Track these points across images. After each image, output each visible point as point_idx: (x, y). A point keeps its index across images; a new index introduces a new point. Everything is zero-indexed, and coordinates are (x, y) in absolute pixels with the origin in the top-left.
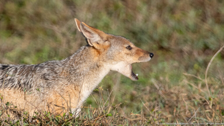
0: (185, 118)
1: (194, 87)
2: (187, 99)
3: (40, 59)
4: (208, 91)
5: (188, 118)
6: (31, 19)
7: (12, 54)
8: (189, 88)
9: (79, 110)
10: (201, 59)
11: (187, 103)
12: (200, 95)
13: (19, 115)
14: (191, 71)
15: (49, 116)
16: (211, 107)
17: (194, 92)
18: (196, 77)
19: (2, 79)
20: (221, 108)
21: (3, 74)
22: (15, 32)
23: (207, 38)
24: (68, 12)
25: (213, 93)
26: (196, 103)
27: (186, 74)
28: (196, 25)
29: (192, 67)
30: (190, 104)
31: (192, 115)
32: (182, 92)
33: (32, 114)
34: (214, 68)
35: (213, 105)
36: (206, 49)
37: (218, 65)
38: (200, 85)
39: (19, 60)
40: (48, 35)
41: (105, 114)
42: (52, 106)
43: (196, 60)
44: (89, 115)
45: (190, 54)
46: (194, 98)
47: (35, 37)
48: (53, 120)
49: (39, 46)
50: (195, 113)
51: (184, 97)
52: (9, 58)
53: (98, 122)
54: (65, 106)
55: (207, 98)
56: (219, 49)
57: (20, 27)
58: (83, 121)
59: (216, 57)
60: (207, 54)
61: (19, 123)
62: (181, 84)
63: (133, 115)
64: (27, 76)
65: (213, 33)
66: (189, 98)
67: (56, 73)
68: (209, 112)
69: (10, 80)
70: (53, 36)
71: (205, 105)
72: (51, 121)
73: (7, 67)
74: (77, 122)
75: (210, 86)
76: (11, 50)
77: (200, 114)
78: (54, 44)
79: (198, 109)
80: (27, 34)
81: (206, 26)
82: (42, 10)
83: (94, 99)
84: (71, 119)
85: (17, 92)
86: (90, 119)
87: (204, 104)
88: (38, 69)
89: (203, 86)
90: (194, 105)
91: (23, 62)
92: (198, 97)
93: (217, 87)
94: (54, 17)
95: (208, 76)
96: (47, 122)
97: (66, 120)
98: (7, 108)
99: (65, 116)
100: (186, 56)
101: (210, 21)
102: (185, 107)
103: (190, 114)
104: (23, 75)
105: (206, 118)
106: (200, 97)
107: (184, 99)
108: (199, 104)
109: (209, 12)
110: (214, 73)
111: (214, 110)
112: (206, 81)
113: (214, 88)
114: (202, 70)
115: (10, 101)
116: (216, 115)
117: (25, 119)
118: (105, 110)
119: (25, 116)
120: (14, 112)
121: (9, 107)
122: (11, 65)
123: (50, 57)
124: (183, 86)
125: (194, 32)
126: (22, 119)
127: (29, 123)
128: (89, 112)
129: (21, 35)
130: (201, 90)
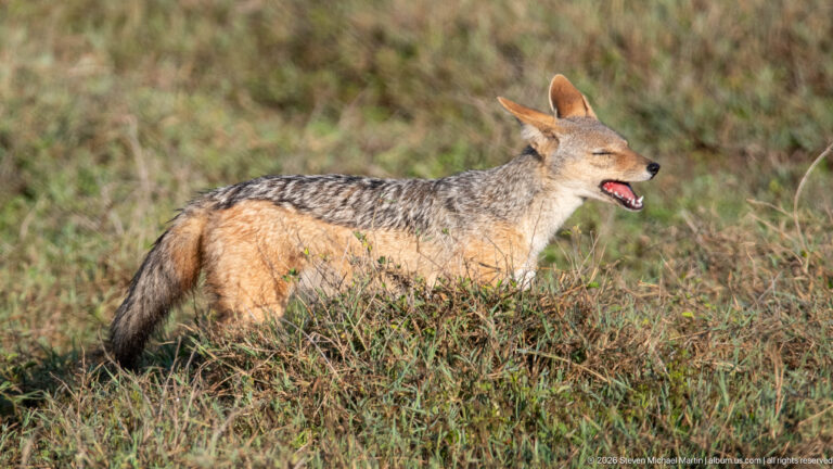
0: (750, 292)
1: (771, 227)
2: (755, 253)
3: (448, 168)
4: (801, 236)
5: (758, 293)
6: (429, 83)
7: (389, 157)
8: (761, 229)
9: (532, 274)
10: (784, 169)
11: (755, 262)
12: (783, 245)
13: (406, 284)
14: (762, 194)
15: (469, 287)
16: (806, 270)
17: (770, 239)
18: (773, 206)
19: (372, 208)
20: (828, 274)
21: (373, 199)
22: (397, 111)
23: (799, 125)
24: (507, 70)
25: (810, 242)
26: (774, 262)
27: (754, 201)
28: (774, 99)
29: (766, 187)
30: (763, 264)
31: (766, 288)
32: (745, 239)
33: (432, 282)
34: (813, 191)
35: (810, 267)
36: (795, 149)
37: (821, 184)
38: (783, 225)
39: (405, 170)
40: (466, 119)
41: (586, 282)
42: (473, 266)
43: (775, 173)
44: (552, 285)
45: (762, 158)
46: (771, 252)
47: (438, 122)
48: (476, 295)
49: (446, 140)
50: (773, 282)
51: (750, 249)
52: (384, 165)
53: (570, 299)
54: (502, 265)
55: (799, 252)
56: (824, 148)
57: (406, 100)
58: (539, 298)
59: (819, 165)
60: (798, 161)
61: (405, 300)
62: (742, 221)
63: (643, 285)
64: (421, 202)
65: (810, 117)
66: (760, 252)
67: (473, 198)
68: (802, 281)
69: (388, 210)
70: (476, 119)
71: (793, 266)
72: (472, 296)
73: (381, 183)
74: (526, 300)
75: (804, 226)
76: (386, 148)
77: (782, 285)
78: (477, 138)
79: (779, 276)
80: (421, 115)
81: (795, 102)
82: (453, 65)
83: (562, 249)
84: (514, 294)
85: (401, 236)
86: (553, 292)
87: (791, 263)
88: (442, 187)
89: (790, 226)
90: (771, 266)
91: (413, 174)
92: (778, 249)
93: (818, 228)
94: (478, 80)
95: (799, 206)
96: (463, 299)
97: (503, 296)
98: (381, 269)
99: (500, 286)
100: (753, 163)
101: (804, 90)
102: (751, 269)
103: (761, 284)
104: (413, 200)
105: (796, 294)
106: (784, 249)
107: (748, 254)
108: (780, 263)
109: (802, 72)
110: (812, 198)
111: (812, 278)
112: (797, 216)
113: (813, 232)
114: (786, 193)
115: (387, 255)
116: (816, 287)
117: (417, 293)
118: (585, 275)
119: (417, 286)
120: (396, 277)
121: (386, 266)
122: (389, 180)
123: (469, 165)
124: (747, 227)
125: (770, 113)
126: (412, 292)
127: (425, 300)
128: (551, 279)
129: (407, 118)
130: (786, 235)
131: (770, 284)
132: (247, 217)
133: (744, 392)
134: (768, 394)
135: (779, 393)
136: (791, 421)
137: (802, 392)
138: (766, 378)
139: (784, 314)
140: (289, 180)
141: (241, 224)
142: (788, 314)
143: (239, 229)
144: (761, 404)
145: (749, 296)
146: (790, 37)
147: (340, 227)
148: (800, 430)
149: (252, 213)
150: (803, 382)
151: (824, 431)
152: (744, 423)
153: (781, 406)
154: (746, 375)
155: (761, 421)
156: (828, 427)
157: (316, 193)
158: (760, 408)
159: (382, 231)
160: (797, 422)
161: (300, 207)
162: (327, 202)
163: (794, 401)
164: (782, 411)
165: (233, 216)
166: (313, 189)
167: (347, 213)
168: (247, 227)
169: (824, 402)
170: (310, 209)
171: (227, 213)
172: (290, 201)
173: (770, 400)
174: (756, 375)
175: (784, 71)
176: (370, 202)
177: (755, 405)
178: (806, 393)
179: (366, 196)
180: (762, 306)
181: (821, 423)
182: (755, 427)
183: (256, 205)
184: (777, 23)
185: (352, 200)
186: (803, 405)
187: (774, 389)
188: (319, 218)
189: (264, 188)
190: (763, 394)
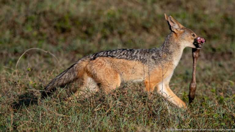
0: (4, 92)
1: (10, 74)
2: (5, 81)
4: (18, 76)
5: (6, 92)
8: (7, 75)
10: (13, 58)
11: (5, 83)
12: (13, 79)
14: (7, 65)
16: (19, 86)
17: (9, 77)
18: (10, 68)
20: (25, 87)
23: (17, 46)
25: (20, 78)
26: (10, 83)
27: (5, 67)
28: (10, 39)
29: (8, 63)
30: (7, 84)
31: (8, 90)
32: (2, 77)
34: (21, 63)
35: (20, 85)
36: (16, 53)
37: (23, 62)
38: (13, 73)
43: (11, 59)
45: (7, 55)
46: (10, 81)
50: (10, 89)
51: (4, 80)
55: (17, 80)
56: (24, 53)
59: (21, 58)
60: (17, 56)
62: (2, 72)
65: (20, 44)
66: (7, 81)
68: (18, 89)
71: (16, 85)
75: (19, 74)
77: (13, 90)
79: (12, 87)
81: (16, 40)
87: (15, 84)
89: (15, 74)
90: (9, 85)
92: (11, 80)
93: (22, 74)
95: (17, 68)
100: (4, 56)
101: (18, 37)
102: (4, 85)
103: (7, 89)
105: (16, 92)
106: (13, 80)
107: (3, 81)
108: (12, 84)
109: (18, 32)
110: (20, 67)
111: (21, 87)
112: (16, 71)
113: (21, 75)
114: (13, 65)
116: (22, 90)
124: (3, 74)
125: (9, 43)
130: (14, 76)
131: (9, 89)
133: (2, 119)
134: (9, 119)
135: (12, 119)
136: (15, 127)
137: (18, 119)
138: (8, 115)
139: (13, 98)
142: (14, 97)
144: (7, 122)
145: (4, 93)
146: (14, 23)
148: (18, 129)
150: (18, 116)
151: (24, 129)
152: (2, 127)
153: (13, 123)
154: (3, 114)
155: (7, 127)
156: (25, 128)
158: (7, 123)
160: (17, 127)
163: (16, 121)
164: (13, 124)
169: (24, 121)
173: (9, 121)
174: (6, 114)
175: (12, 31)
177: (5, 122)
178: (19, 119)
180: (7, 95)
181: (23, 127)
182: (5, 128)
184: (11, 19)
186: (18, 122)
187: (10, 118)
190: (7, 119)
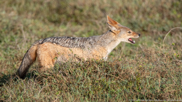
1: (158, 48)
2: (155, 53)
3: (90, 35)
4: (164, 50)
5: (155, 62)
6: (86, 17)
7: (77, 33)
8: (156, 48)
9: (107, 58)
10: (161, 35)
11: (155, 55)
12: (161, 51)
13: (80, 60)
14: (157, 41)
15: (94, 60)
16: (165, 57)
17: (158, 50)
18: (158, 43)
19: (73, 44)
20: (170, 57)
22: (79, 23)
23: (164, 26)
24: (102, 15)
25: (166, 51)
26: (159, 55)
27: (155, 42)
28: (159, 21)
29: (157, 39)
30: (156, 56)
31: (157, 60)
32: (153, 50)
33: (86, 59)
34: (167, 40)
35: (167, 56)
36: (164, 31)
37: (169, 38)
38: (161, 47)
39: (80, 35)
40: (93, 25)
41: (118, 59)
42: (94, 56)
43: (159, 36)
44: (111, 60)
45: (157, 33)
46: (158, 53)
47: (87, 26)
48: (95, 62)
49: (89, 29)
51: (154, 52)
52: (76, 34)
53: (115, 63)
54: (101, 56)
55: (164, 53)
56: (169, 31)
57: (81, 21)
58: (109, 63)
59: (168, 35)
60: (164, 33)
61: (80, 63)
62: (152, 46)
63: (131, 60)
64: (83, 42)
65: (167, 24)
66: (156, 53)
67: (95, 42)
68: (165, 59)
69: (76, 44)
70: (96, 25)
72: (94, 62)
73: (75, 38)
74: (106, 63)
75: (165, 47)
76: (77, 31)
77: (161, 60)
78: (96, 29)
79: (160, 58)
80: (84, 24)
81: (164, 21)
82: (91, 13)
83: (114, 53)
84: (103, 62)
85: (79, 49)
86: (112, 61)
87: (162, 55)
88: (88, 39)
89: (162, 47)
90: (158, 56)
91: (82, 36)
92: (160, 52)
93: (168, 48)
94: (96, 17)
95: (164, 43)
96: (92, 63)
97: (101, 62)
98: (75, 57)
99: (100, 60)
100: (155, 34)
101: (166, 18)
102: (154, 56)
103: (156, 60)
104: (82, 42)
105: (164, 62)
106: (161, 52)
107: (153, 53)
109: (165, 14)
110: (167, 42)
111: (167, 58)
112: (164, 45)
113: (167, 49)
114: (161, 40)
115: (76, 53)
116: (168, 60)
117: (83, 62)
118: (119, 58)
119: (83, 60)
120: (78, 58)
121: (76, 56)
122: (77, 38)
123: (94, 34)
124: (153, 48)
125: (159, 23)
126: (82, 62)
127: (84, 63)
128: (111, 59)
129: (81, 24)
130: (161, 49)
131: (158, 60)
132: (46, 46)
133: (152, 83)
134: (157, 83)
135: (159, 83)
136: (162, 89)
137: (164, 83)
138: (157, 80)
139: (161, 66)
140: (55, 38)
141: (44, 47)
142: (162, 66)
143: (44, 48)
144: (156, 85)
145: (153, 62)
146: (163, 7)
147: (66, 48)
148: (164, 91)
149: (47, 45)
150: (165, 80)
151: (169, 91)
152: (152, 89)
153: (160, 86)
154: (153, 79)
155: (156, 89)
156: (170, 90)
157: (60, 41)
158: (156, 86)
159: (75, 48)
160: (163, 89)
161: (57, 43)
162: (63, 42)
163: (163, 85)
164: (160, 87)
165: (42, 46)
166: (60, 40)
167: (67, 45)
168: (46, 48)
169: (169, 85)
170: (59, 44)
171: (42, 45)
172: (55, 42)
173: (158, 84)
174: (155, 79)
175: (161, 14)
176: (72, 42)
177: (155, 85)
178: (165, 83)
179: (71, 41)
180: (156, 64)
181: (168, 89)
182: (154, 90)
183: (48, 43)
184: (160, 4)
185: (68, 42)
186: (165, 85)
187: (158, 82)
188: (61, 46)
189: (49, 40)
190: (156, 83)
